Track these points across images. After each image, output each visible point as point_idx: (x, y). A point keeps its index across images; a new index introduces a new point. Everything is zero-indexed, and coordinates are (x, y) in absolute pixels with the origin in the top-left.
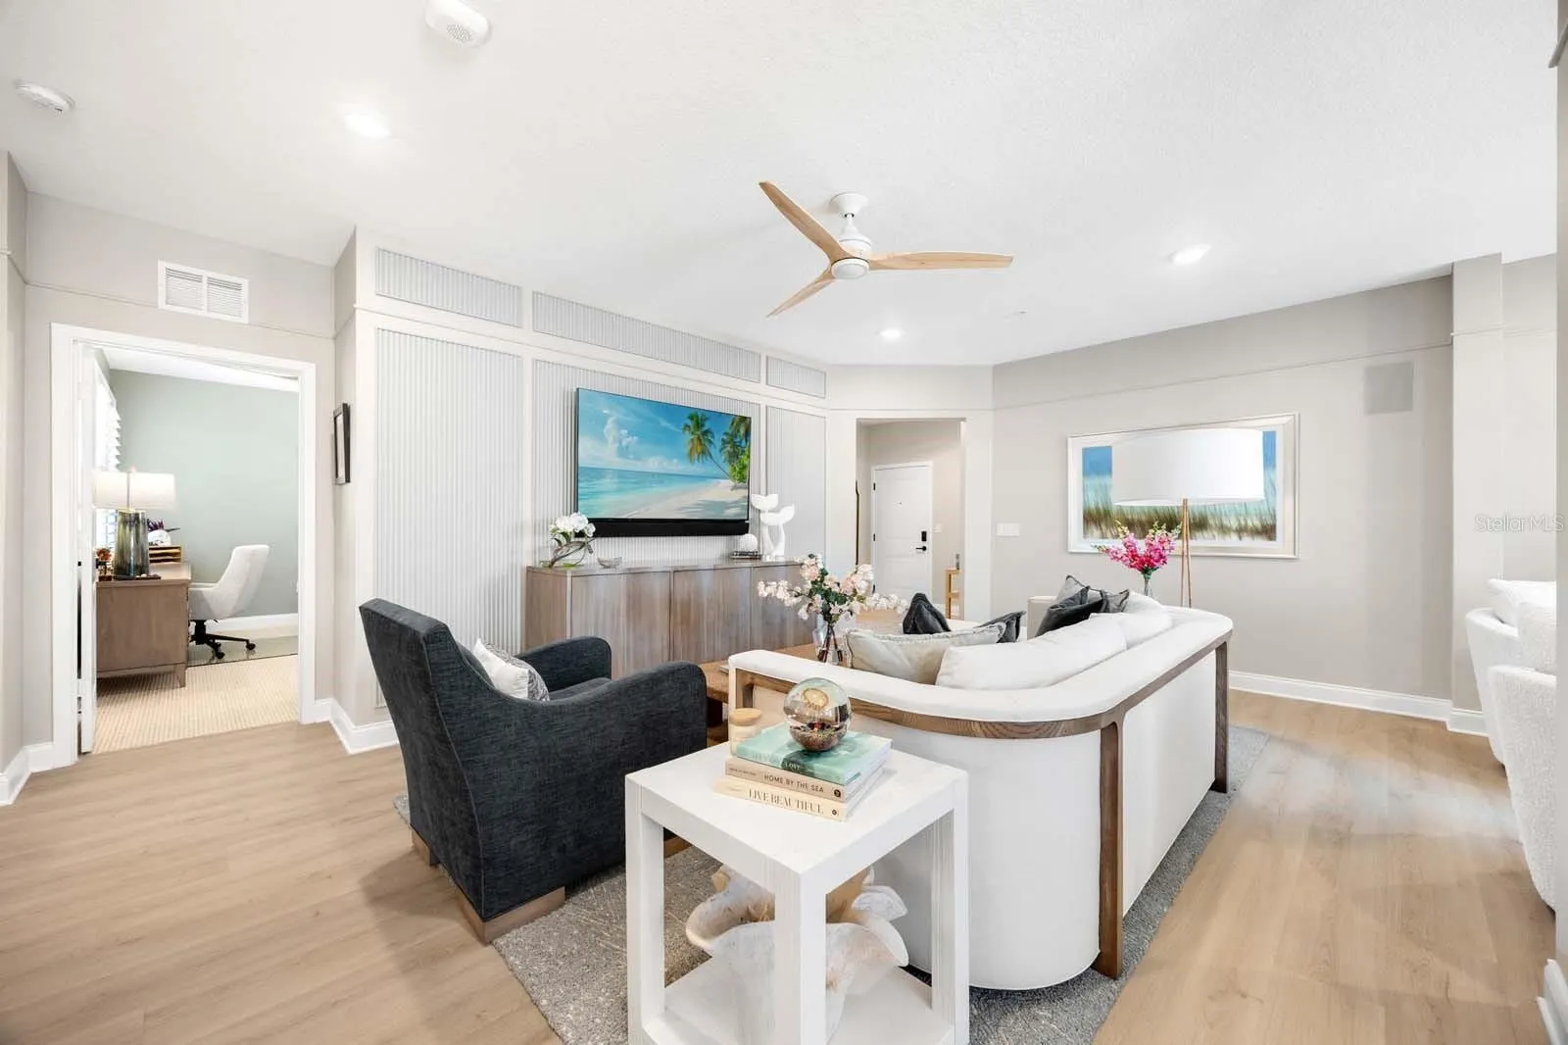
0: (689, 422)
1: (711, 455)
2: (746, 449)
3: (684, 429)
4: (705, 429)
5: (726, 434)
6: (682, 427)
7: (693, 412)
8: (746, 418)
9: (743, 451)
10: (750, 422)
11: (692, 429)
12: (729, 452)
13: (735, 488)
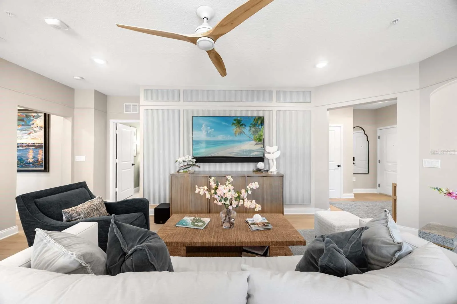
0: (235, 122)
1: (244, 133)
2: (261, 129)
3: (232, 125)
4: (241, 123)
5: (251, 124)
6: (232, 124)
7: (236, 118)
8: (261, 117)
9: (260, 130)
10: (263, 118)
11: (236, 124)
12: (253, 131)
13: (256, 144)
